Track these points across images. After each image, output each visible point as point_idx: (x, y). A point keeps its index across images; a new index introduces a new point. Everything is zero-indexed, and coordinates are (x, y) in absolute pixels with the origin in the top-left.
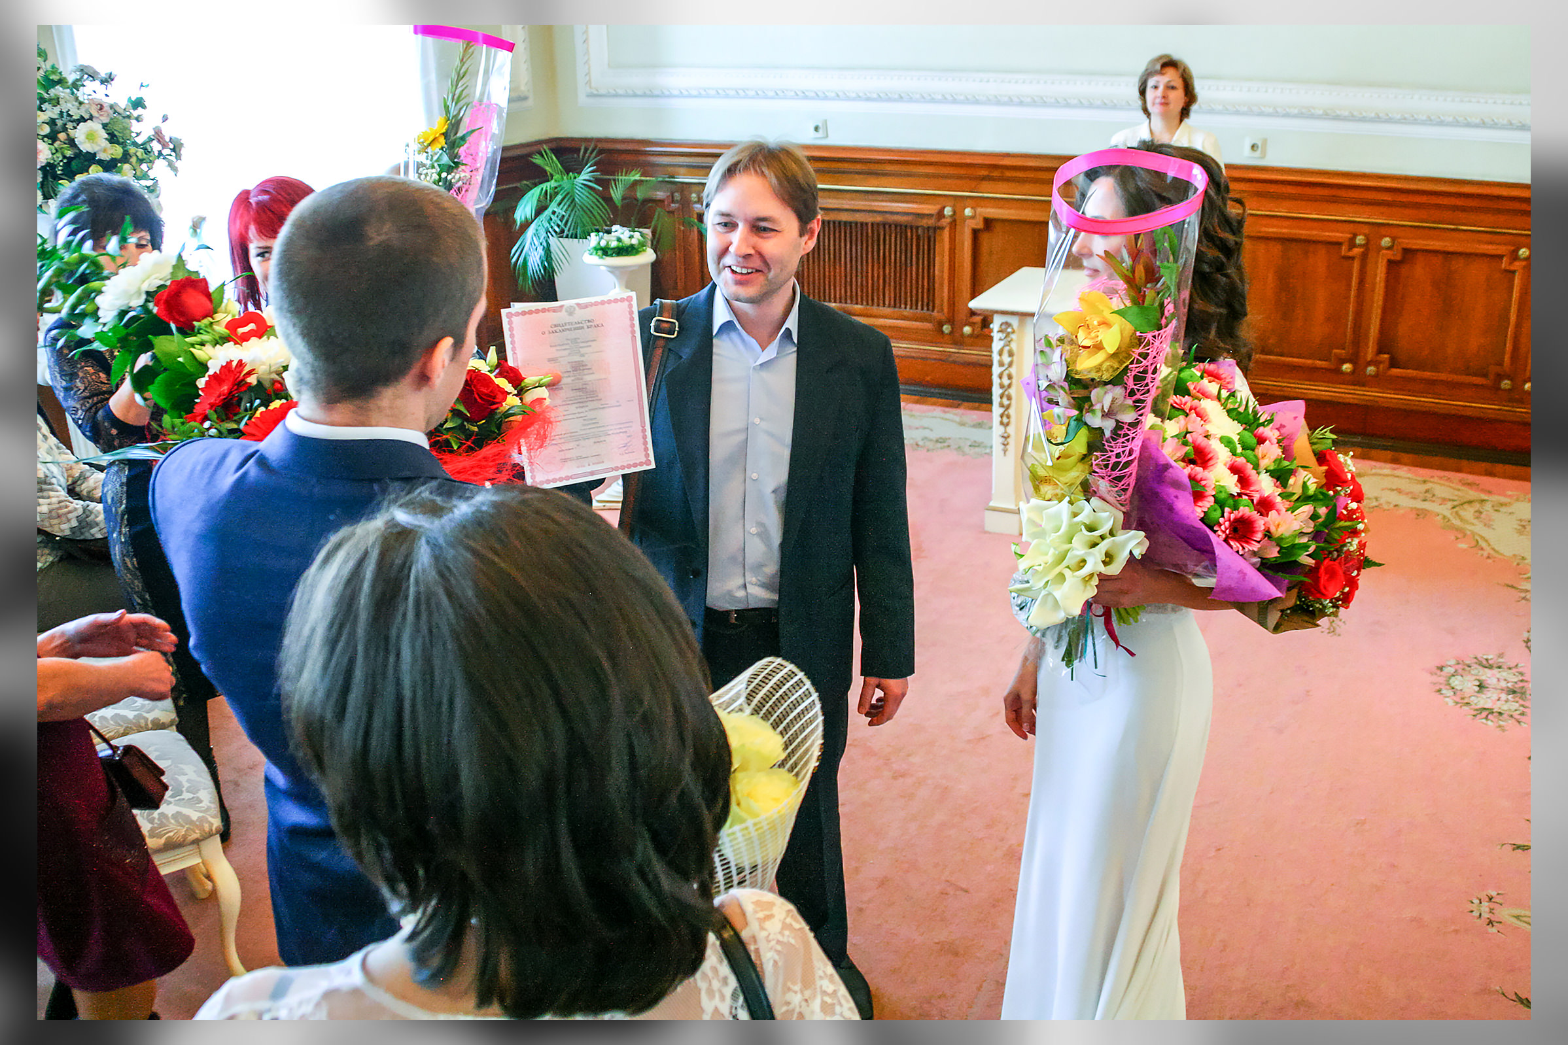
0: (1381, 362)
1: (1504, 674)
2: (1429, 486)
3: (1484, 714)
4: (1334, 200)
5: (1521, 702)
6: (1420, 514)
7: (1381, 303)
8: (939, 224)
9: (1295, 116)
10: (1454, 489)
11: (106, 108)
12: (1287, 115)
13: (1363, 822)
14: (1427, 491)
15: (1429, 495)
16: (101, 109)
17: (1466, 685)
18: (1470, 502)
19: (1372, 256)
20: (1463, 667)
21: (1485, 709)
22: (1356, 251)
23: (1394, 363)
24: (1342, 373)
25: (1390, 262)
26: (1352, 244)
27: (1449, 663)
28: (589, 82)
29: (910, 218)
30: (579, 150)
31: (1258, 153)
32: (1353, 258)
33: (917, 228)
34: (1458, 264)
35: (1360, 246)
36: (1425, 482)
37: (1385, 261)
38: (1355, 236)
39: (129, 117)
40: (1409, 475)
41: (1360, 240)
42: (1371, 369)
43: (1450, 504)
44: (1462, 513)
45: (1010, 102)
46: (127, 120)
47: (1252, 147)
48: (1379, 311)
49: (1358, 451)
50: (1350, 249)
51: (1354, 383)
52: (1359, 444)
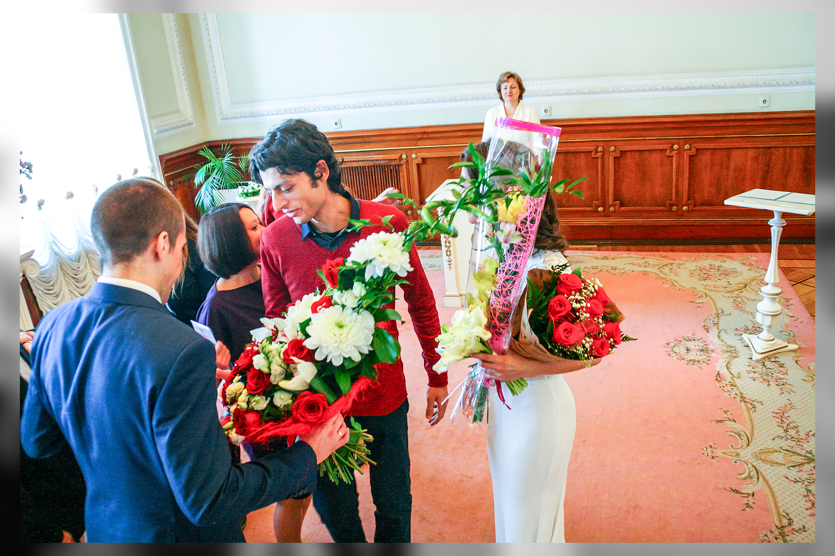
0: (616, 205)
1: (697, 343)
2: (646, 260)
3: (692, 362)
4: (586, 132)
5: (707, 355)
6: (645, 273)
7: (613, 177)
8: (400, 163)
9: (563, 94)
10: (658, 260)
12: (560, 94)
13: (647, 420)
14: (645, 262)
15: (646, 264)
17: (681, 350)
18: (666, 265)
19: (606, 156)
20: (678, 342)
21: (691, 360)
22: (599, 155)
23: (622, 205)
24: (599, 212)
25: (615, 158)
26: (597, 152)
27: (671, 341)
28: (221, 113)
29: (386, 162)
30: (221, 146)
31: (548, 113)
32: (597, 158)
33: (390, 166)
34: (646, 155)
35: (601, 152)
36: (644, 258)
37: (613, 158)
38: (598, 147)
40: (636, 256)
41: (600, 149)
42: (612, 209)
43: (657, 267)
44: (663, 271)
45: (428, 101)
47: (545, 111)
48: (613, 181)
49: (610, 247)
50: (596, 154)
51: (605, 216)
52: (611, 244)
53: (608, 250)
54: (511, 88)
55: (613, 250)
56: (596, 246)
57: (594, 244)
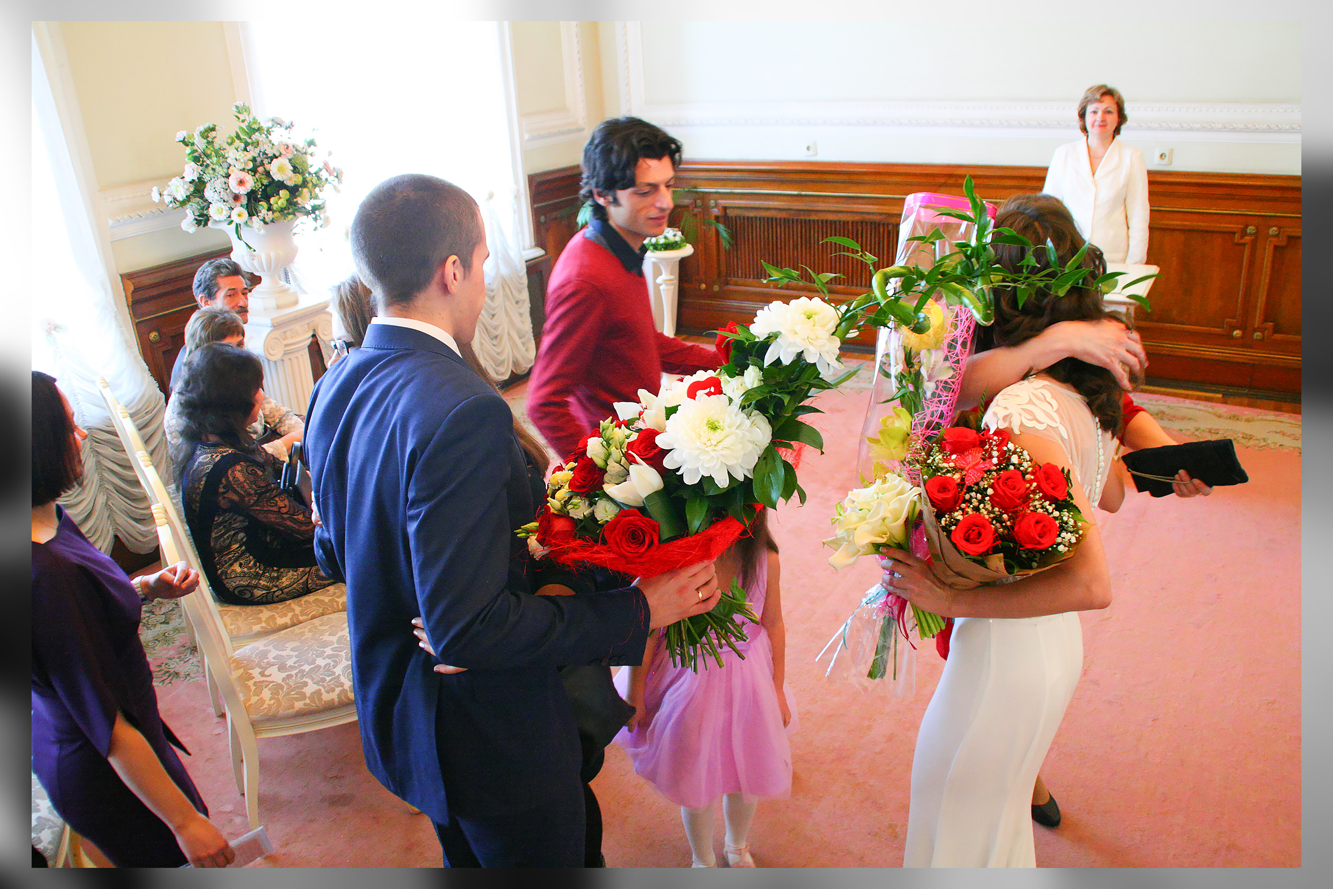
4: (1230, 198)
7: (1267, 281)
9: (1198, 130)
11: (291, 147)
12: (1191, 129)
16: (287, 148)
19: (1260, 244)
23: (1277, 330)
24: (1232, 337)
25: (1276, 247)
26: (1244, 233)
31: (1166, 161)
32: (1244, 245)
35: (1250, 234)
37: (1272, 247)
38: (1247, 226)
39: (306, 153)
40: (1290, 421)
41: (1251, 229)
42: (1257, 335)
45: (963, 124)
46: (304, 156)
47: (1161, 156)
48: (1266, 287)
49: (1246, 401)
50: (1242, 237)
51: (1243, 346)
52: (1246, 395)
53: (1241, 404)
54: (1107, 112)
55: (1251, 405)
56: (1220, 396)
57: (1218, 392)
